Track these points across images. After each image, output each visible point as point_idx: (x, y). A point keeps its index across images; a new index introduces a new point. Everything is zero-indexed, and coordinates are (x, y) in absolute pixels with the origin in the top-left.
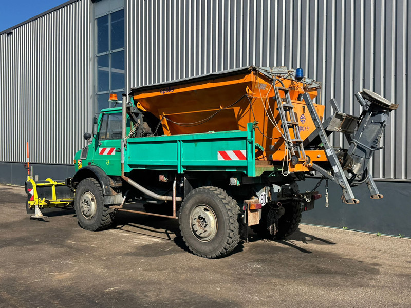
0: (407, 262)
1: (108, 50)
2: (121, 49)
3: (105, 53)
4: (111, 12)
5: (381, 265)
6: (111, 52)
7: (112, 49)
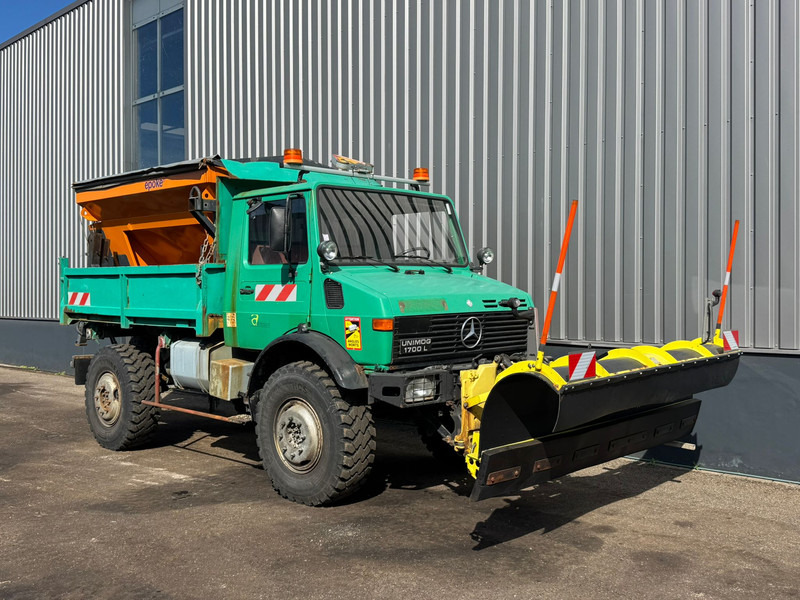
0: (677, 523)
1: (156, 92)
2: (178, 89)
3: (151, 98)
4: (161, 15)
5: (615, 531)
6: (161, 95)
7: (163, 89)
